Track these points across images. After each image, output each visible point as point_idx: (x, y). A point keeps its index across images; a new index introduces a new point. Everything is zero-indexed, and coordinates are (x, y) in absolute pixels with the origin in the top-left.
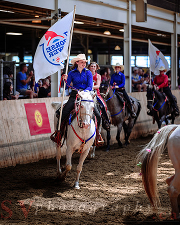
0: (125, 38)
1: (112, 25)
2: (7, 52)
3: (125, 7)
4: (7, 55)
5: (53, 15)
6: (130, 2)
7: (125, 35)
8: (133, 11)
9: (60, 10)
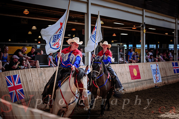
2: (121, 43)
3: (175, 22)
4: (121, 44)
5: (141, 25)
6: (177, 19)
9: (145, 23)
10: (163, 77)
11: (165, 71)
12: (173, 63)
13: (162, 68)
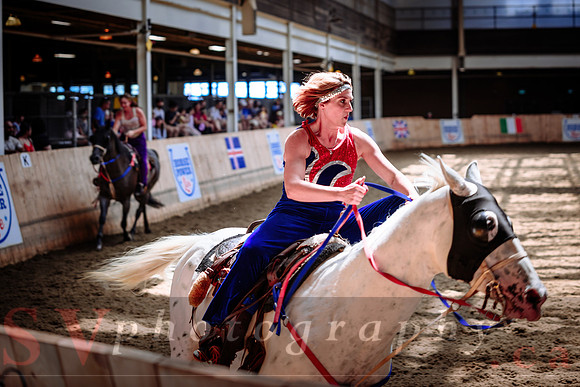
0: (227, 58)
2: (43, 82)
3: (228, 15)
4: (44, 85)
5: (139, 27)
6: (234, 9)
7: (228, 54)
8: (238, 21)
10: (203, 183)
11: (206, 165)
12: (227, 140)
13: (200, 156)
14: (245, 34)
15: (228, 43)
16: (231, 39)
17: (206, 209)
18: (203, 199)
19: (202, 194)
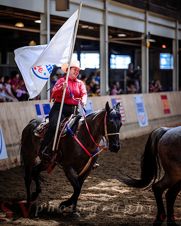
0: (42, 31)
1: (25, 15)
7: (42, 27)
10: (10, 145)
11: (15, 129)
12: (37, 106)
13: (8, 121)
14: (57, 10)
15: (42, 17)
16: (45, 14)
17: (12, 169)
18: (10, 160)
19: (9, 156)
